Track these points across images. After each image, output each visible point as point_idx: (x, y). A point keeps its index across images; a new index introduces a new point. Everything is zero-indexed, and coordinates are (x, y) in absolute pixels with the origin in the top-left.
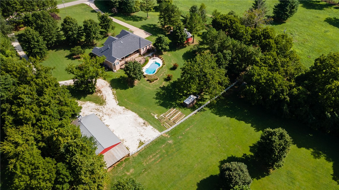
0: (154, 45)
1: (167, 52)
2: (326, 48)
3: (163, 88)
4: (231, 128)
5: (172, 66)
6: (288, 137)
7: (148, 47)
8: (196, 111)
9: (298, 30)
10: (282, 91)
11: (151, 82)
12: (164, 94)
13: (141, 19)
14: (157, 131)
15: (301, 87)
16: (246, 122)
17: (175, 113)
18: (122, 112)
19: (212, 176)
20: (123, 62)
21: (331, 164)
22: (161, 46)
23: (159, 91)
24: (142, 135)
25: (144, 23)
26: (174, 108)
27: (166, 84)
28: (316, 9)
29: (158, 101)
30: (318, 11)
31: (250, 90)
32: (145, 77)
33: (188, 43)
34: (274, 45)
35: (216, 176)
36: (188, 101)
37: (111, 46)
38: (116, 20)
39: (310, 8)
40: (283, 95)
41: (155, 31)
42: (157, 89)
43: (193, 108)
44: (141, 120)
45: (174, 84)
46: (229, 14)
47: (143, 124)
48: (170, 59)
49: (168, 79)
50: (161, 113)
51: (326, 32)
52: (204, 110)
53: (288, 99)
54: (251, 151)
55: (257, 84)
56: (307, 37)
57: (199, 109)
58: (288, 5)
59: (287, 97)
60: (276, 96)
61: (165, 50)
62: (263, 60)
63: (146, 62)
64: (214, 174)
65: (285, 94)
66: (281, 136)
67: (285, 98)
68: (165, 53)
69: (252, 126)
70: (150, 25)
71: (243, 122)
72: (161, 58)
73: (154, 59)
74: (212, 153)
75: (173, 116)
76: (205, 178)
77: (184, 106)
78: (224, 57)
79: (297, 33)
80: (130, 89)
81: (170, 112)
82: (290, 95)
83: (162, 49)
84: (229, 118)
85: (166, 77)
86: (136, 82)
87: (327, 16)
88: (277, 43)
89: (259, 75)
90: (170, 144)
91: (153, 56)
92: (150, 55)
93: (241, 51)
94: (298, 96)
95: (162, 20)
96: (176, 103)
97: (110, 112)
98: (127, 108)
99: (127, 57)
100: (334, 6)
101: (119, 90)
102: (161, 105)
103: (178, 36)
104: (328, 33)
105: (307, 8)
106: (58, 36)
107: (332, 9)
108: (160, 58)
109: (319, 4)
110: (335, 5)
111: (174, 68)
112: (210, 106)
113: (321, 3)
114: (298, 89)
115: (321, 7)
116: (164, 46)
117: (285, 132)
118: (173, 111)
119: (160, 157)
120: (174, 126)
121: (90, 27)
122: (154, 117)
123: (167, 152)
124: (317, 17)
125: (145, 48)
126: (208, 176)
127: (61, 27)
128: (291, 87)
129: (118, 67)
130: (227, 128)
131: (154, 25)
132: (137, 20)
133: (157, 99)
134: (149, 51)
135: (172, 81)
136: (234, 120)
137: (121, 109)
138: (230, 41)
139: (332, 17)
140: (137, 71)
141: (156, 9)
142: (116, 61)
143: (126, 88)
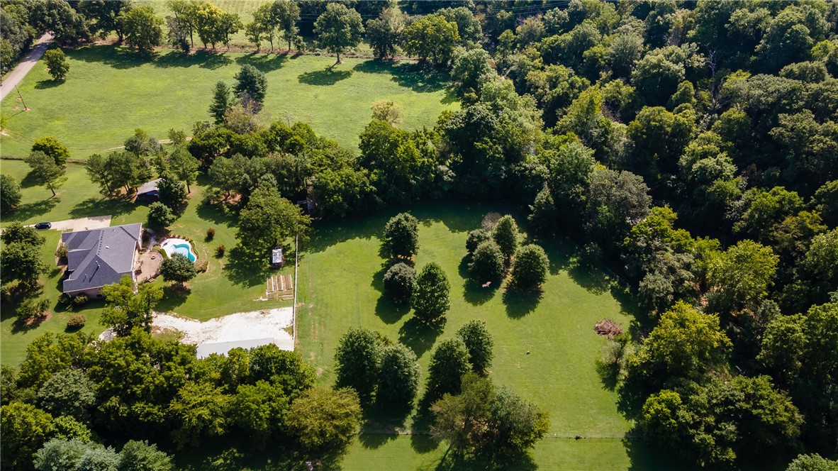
1: (175, 225)
2: (336, 117)
3: (227, 268)
4: (346, 254)
5: (204, 235)
7: (141, 234)
8: (297, 264)
9: (288, 108)
10: (364, 184)
11: (204, 271)
12: (237, 273)
13: (47, 204)
14: (286, 308)
15: (375, 171)
16: (353, 238)
17: (279, 280)
18: (219, 324)
19: (379, 300)
21: (442, 222)
23: (227, 273)
24: (277, 324)
25: (64, 207)
26: (269, 277)
27: (224, 261)
28: (273, 69)
29: (241, 284)
30: (278, 71)
31: (335, 201)
34: (303, 141)
35: (381, 297)
36: (277, 260)
37: (101, 261)
39: (269, 71)
40: (368, 187)
41: (106, 208)
42: (222, 273)
43: (290, 262)
44: (254, 314)
45: (235, 255)
47: (262, 315)
48: (189, 230)
49: (220, 254)
50: (263, 292)
51: (316, 97)
52: (301, 256)
53: (374, 188)
54: (383, 258)
55: (338, 190)
56: (305, 113)
57: (297, 259)
58: (255, 81)
59: (371, 187)
60: (362, 192)
61: (171, 222)
62: (315, 163)
63: (161, 250)
64: (379, 297)
65: (368, 185)
66: (407, 219)
67: (371, 189)
68: (173, 228)
69: (360, 238)
70: (81, 205)
71: (349, 241)
72: (177, 236)
73: (166, 244)
74: (357, 285)
75: (280, 285)
76: (375, 306)
77: (275, 268)
79: (291, 113)
80: (190, 297)
81: (270, 284)
82: (372, 183)
84: (333, 246)
85: (214, 253)
86: (185, 283)
87: (297, 75)
89: (332, 181)
90: (314, 308)
92: (153, 242)
94: (379, 180)
96: (265, 272)
97: (208, 335)
98: (219, 317)
100: (288, 56)
102: (251, 284)
104: (321, 97)
107: (291, 62)
108: (174, 237)
109: (271, 61)
110: (286, 54)
111: (210, 237)
112: (302, 249)
113: (270, 58)
114: (375, 173)
115: (277, 64)
118: (272, 281)
119: (320, 324)
120: (294, 292)
121: (26, 256)
122: (261, 301)
123: (320, 315)
124: (288, 81)
126: (376, 303)
128: (368, 176)
130: (342, 255)
131: (92, 201)
133: (237, 283)
135: (227, 253)
136: (339, 244)
137: (212, 323)
139: (301, 73)
143: (184, 300)
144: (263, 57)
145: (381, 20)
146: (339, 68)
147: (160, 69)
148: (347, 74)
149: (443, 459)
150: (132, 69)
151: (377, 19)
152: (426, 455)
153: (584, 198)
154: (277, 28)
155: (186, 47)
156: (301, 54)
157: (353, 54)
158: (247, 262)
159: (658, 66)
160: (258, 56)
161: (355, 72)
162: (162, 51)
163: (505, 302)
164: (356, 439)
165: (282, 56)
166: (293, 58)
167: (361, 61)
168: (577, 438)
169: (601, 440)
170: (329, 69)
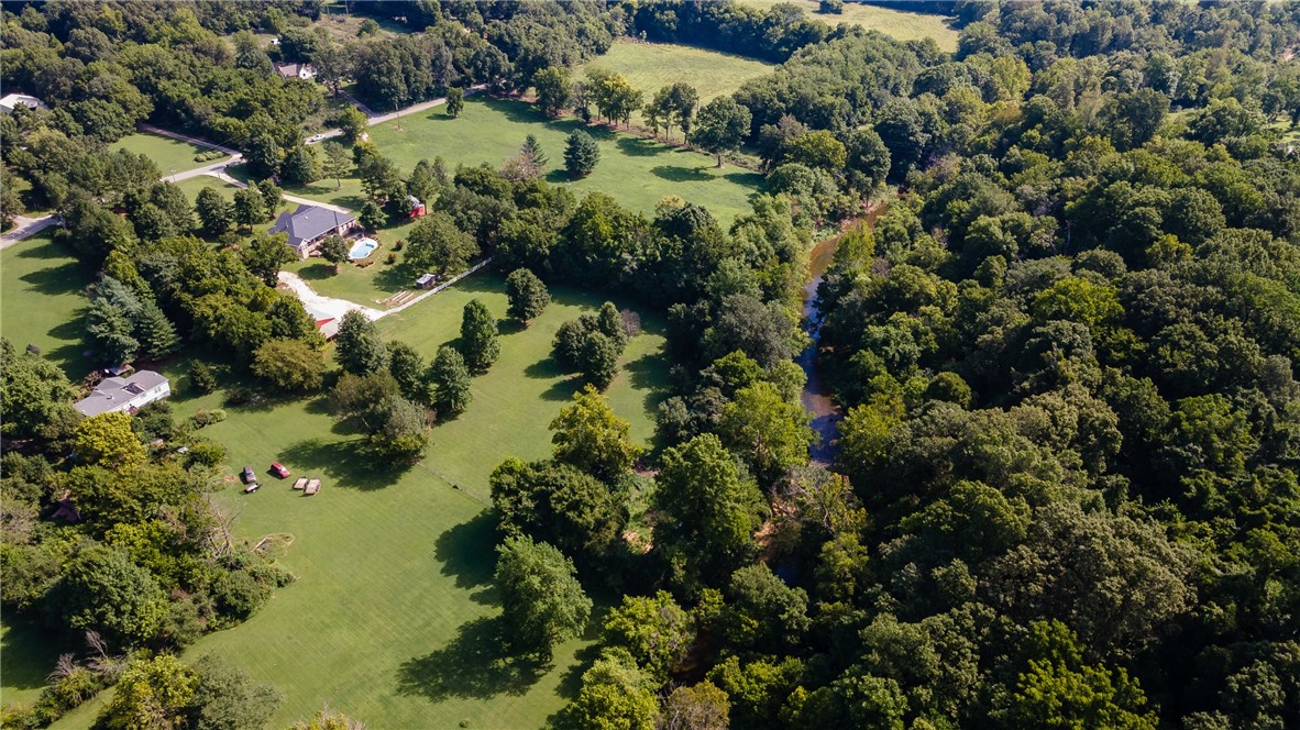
0: (361, 219)
1: (383, 231)
3: (384, 273)
5: (394, 245)
6: (530, 274)
7: (350, 225)
8: (435, 290)
10: (540, 245)
11: (363, 267)
12: (385, 279)
13: (327, 190)
14: (382, 312)
17: (407, 295)
20: (313, 247)
22: (371, 219)
23: (378, 276)
25: (334, 195)
26: (403, 290)
27: (388, 268)
28: (643, 155)
29: (377, 286)
30: (645, 158)
32: (352, 262)
33: (417, 216)
36: (421, 281)
37: (291, 223)
38: (287, 196)
39: (634, 155)
42: (375, 274)
43: (429, 286)
45: (401, 268)
46: (484, 166)
48: (389, 238)
49: (391, 261)
51: (645, 186)
52: (448, 288)
53: (548, 252)
54: (508, 315)
55: (509, 240)
57: (440, 288)
59: (545, 249)
60: (534, 250)
61: (381, 227)
63: (351, 244)
65: (543, 246)
67: (544, 252)
68: (380, 233)
70: (346, 197)
72: (375, 239)
75: (402, 298)
76: (446, 341)
77: (419, 287)
78: (469, 219)
80: (332, 278)
81: (397, 295)
82: (550, 247)
83: (375, 223)
85: (386, 259)
86: (340, 267)
87: (657, 165)
88: (549, 199)
90: (402, 322)
91: (360, 237)
92: (356, 236)
93: (494, 210)
94: (558, 246)
95: (368, 184)
97: (310, 304)
99: (317, 239)
100: (675, 149)
101: (314, 281)
102: (384, 290)
103: (398, 202)
104: (649, 188)
105: (629, 155)
106: (191, 221)
107: (672, 153)
108: (373, 238)
109: (652, 148)
110: (674, 146)
111: (399, 247)
112: (455, 285)
113: (656, 146)
115: (653, 152)
116: (377, 220)
117: (529, 271)
118: (401, 294)
120: (404, 307)
122: (374, 301)
123: (398, 328)
124: (641, 167)
125: (345, 227)
127: (193, 204)
129: (306, 254)
131: (355, 198)
132: (321, 193)
133: (375, 284)
134: (352, 231)
135: (396, 264)
137: (324, 299)
138: (476, 198)
139: (665, 165)
140: (339, 248)
141: (355, 174)
142: (303, 244)
143: (325, 277)
144: (651, 143)
145: (779, 127)
146: (710, 172)
147: (546, 130)
148: (713, 177)
149: (341, 443)
150: (522, 124)
151: (775, 126)
152: (335, 435)
153: (708, 318)
154: (673, 113)
155: (587, 116)
156: (691, 150)
157: (746, 163)
158: (402, 276)
159: (985, 230)
160: (647, 141)
161: (722, 179)
162: (567, 115)
163: (555, 386)
164: (307, 402)
165: (670, 148)
166: (679, 151)
167: (743, 171)
168: (455, 487)
169: (470, 498)
170: (697, 170)
